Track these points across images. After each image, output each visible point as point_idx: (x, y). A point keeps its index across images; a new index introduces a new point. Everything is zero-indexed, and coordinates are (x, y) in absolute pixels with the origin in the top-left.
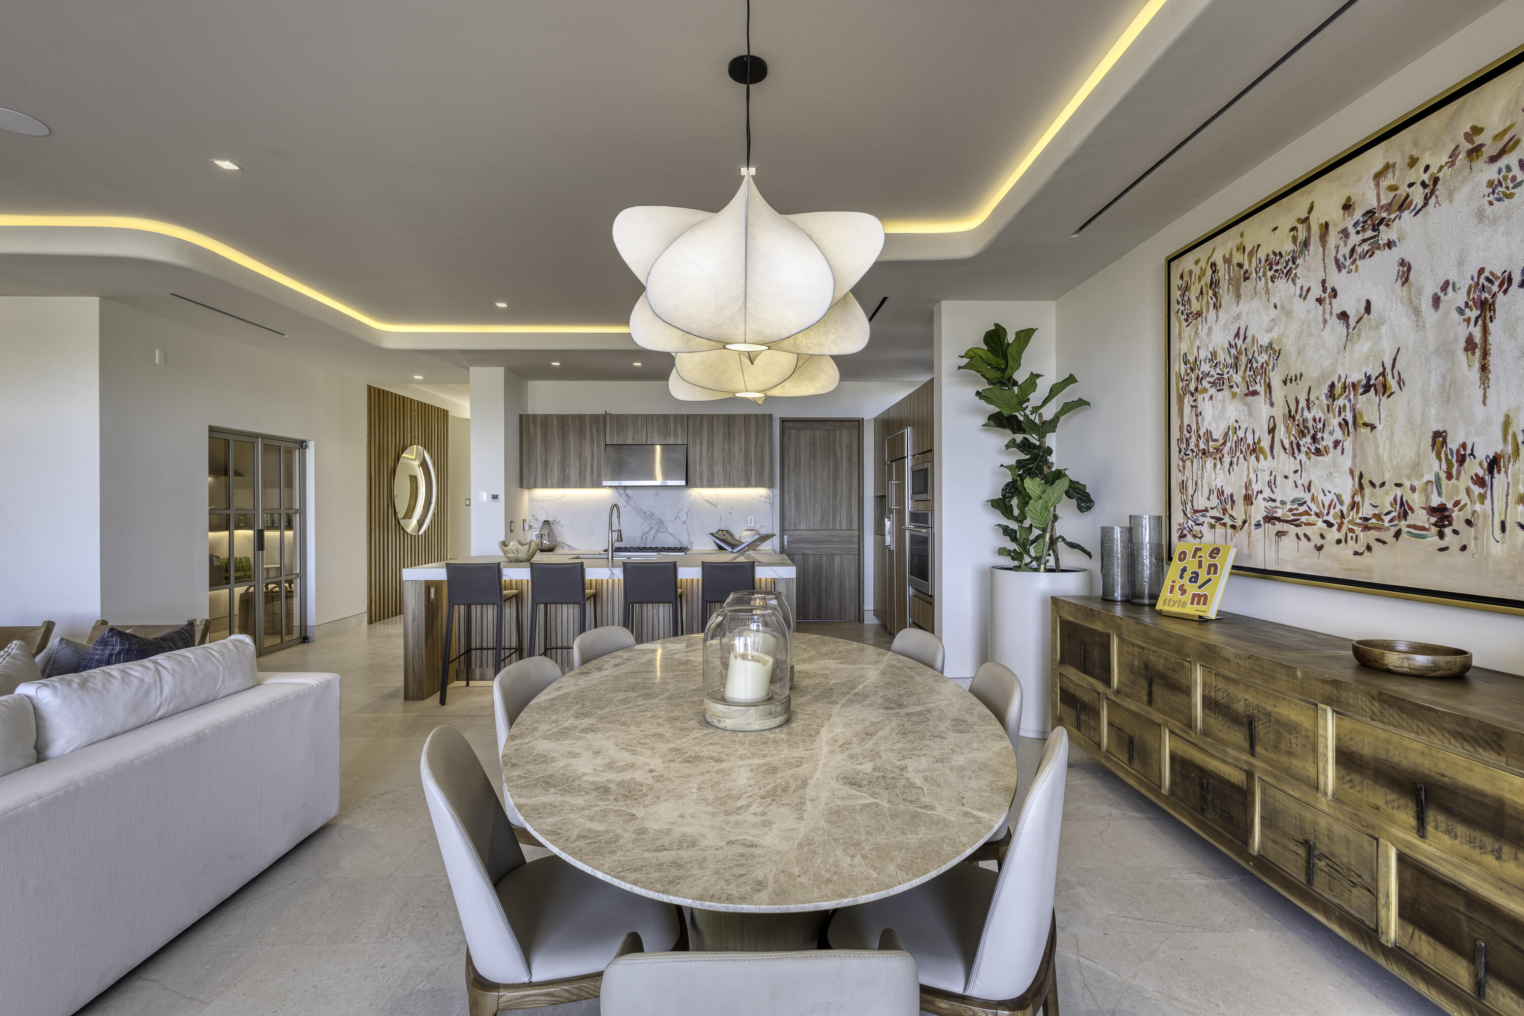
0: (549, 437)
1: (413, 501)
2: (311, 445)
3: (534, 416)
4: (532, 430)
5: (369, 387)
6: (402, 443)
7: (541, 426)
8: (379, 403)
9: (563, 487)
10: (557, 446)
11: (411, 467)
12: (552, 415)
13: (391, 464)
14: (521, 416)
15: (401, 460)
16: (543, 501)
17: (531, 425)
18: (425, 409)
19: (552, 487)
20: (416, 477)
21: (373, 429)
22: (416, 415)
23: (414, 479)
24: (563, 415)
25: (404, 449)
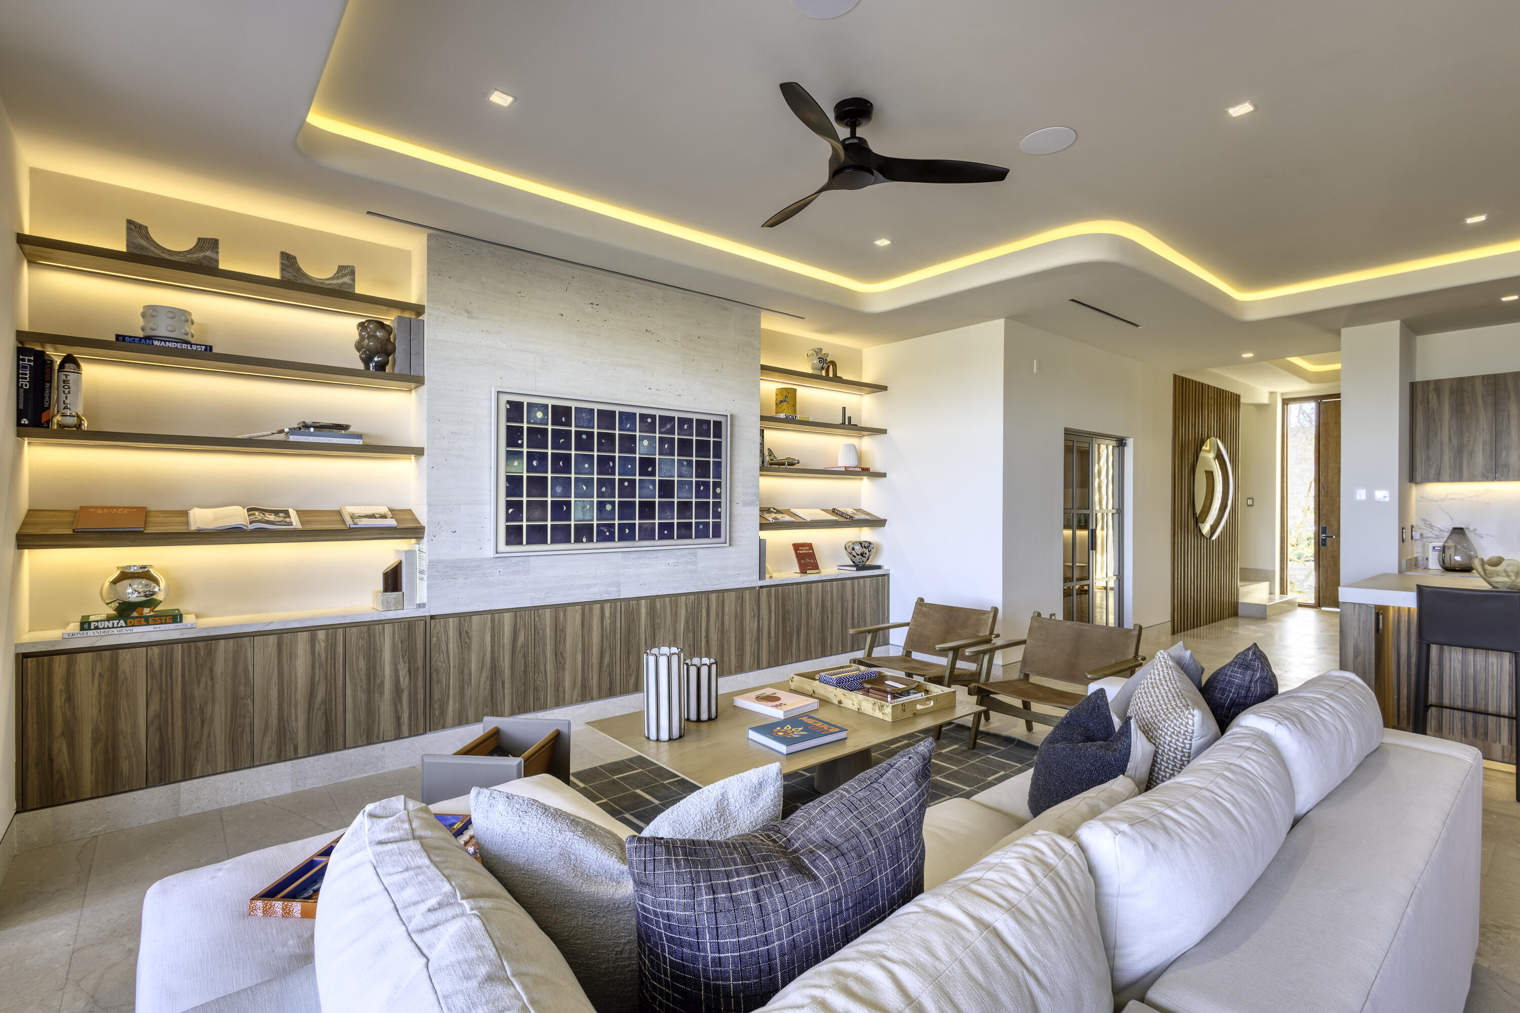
0: (1467, 409)
1: (1209, 501)
2: (1130, 442)
3: (1438, 383)
4: (1434, 402)
5: (1175, 376)
6: (1200, 435)
7: (1451, 394)
8: (1182, 393)
9: (1495, 479)
10: (1484, 419)
11: (1206, 460)
12: (1472, 378)
13: (1191, 459)
14: (1413, 385)
15: (1202, 454)
16: (1443, 500)
17: (1433, 396)
18: (1220, 394)
19: (1472, 479)
20: (1212, 472)
21: (1177, 422)
22: (1213, 404)
23: (1210, 475)
24: (1495, 376)
25: (1202, 443)
